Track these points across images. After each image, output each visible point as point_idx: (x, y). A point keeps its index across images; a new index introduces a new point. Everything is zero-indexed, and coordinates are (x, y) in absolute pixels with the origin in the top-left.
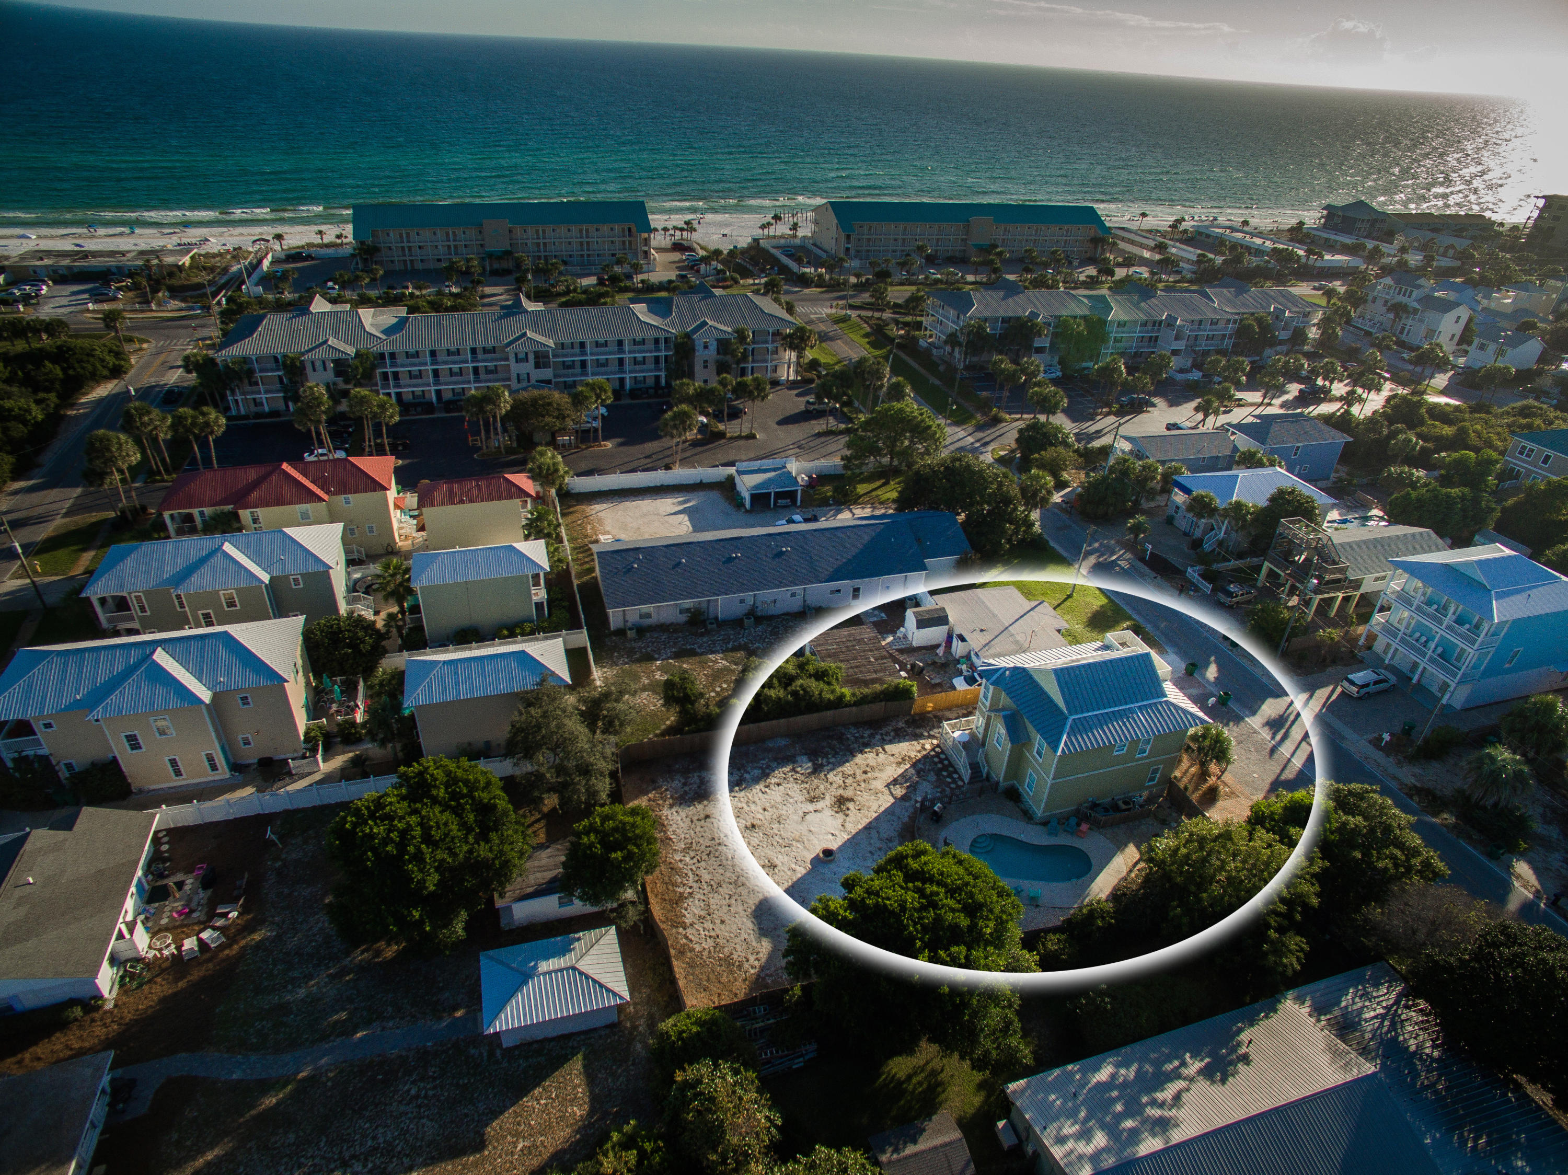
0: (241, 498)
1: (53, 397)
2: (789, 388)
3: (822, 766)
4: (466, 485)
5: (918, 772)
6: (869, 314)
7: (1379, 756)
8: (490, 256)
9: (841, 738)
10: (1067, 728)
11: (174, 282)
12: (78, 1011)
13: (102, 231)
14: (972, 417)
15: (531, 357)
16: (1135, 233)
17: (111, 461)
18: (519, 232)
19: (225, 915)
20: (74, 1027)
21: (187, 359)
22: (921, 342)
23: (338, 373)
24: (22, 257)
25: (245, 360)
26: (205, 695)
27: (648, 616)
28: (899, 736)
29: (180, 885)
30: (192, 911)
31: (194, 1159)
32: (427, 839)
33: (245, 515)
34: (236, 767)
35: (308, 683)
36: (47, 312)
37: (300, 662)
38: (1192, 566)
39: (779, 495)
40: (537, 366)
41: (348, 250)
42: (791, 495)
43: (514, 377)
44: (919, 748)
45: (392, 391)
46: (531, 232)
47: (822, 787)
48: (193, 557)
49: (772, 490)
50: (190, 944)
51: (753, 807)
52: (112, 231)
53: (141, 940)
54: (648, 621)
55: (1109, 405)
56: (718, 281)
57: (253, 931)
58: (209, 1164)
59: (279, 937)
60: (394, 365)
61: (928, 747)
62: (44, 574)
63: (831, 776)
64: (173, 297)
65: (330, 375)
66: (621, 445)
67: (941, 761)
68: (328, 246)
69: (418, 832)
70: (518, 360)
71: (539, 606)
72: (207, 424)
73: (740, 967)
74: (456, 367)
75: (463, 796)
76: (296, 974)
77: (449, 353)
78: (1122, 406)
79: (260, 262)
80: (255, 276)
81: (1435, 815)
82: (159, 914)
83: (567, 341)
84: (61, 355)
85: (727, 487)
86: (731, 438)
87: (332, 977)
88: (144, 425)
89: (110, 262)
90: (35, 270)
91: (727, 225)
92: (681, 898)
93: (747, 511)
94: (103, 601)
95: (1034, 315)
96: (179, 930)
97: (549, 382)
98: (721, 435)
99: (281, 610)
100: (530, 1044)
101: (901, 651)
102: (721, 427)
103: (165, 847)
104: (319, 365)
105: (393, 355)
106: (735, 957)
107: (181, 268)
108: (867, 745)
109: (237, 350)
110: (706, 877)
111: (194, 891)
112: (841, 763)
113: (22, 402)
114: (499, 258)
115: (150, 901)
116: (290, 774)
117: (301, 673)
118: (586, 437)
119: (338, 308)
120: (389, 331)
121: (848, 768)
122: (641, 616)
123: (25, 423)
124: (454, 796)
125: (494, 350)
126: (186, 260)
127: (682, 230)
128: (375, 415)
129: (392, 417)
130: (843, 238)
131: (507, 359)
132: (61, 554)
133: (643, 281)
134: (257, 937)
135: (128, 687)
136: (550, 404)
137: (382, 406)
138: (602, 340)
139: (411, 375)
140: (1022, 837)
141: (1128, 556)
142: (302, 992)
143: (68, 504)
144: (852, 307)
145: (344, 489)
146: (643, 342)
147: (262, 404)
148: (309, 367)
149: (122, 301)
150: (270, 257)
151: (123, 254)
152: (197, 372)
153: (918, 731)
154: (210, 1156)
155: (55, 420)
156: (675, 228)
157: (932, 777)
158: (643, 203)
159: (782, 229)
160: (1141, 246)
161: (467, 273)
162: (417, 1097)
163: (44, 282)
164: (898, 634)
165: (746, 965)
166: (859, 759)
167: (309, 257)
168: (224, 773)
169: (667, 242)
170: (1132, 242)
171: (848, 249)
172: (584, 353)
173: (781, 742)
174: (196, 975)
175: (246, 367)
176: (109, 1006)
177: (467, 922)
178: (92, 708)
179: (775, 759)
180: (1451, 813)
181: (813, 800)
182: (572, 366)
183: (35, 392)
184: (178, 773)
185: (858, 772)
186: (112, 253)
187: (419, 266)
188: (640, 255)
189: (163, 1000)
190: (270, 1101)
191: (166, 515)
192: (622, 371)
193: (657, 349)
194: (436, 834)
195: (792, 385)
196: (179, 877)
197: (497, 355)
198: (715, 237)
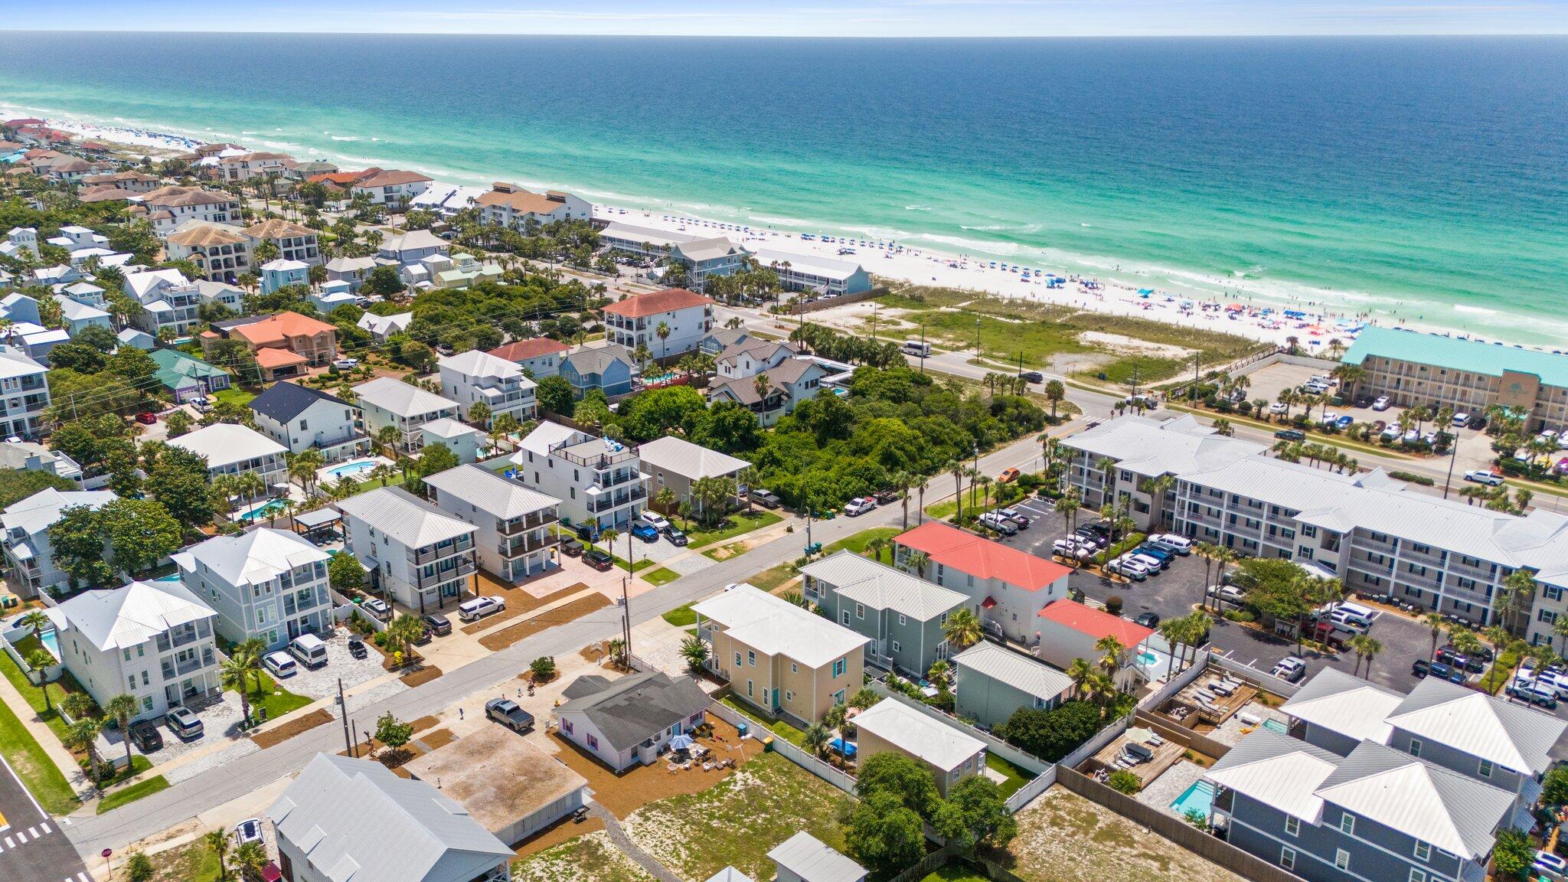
15: (1320, 534)
34: (779, 709)
94: (808, 577)
168: (769, 708)
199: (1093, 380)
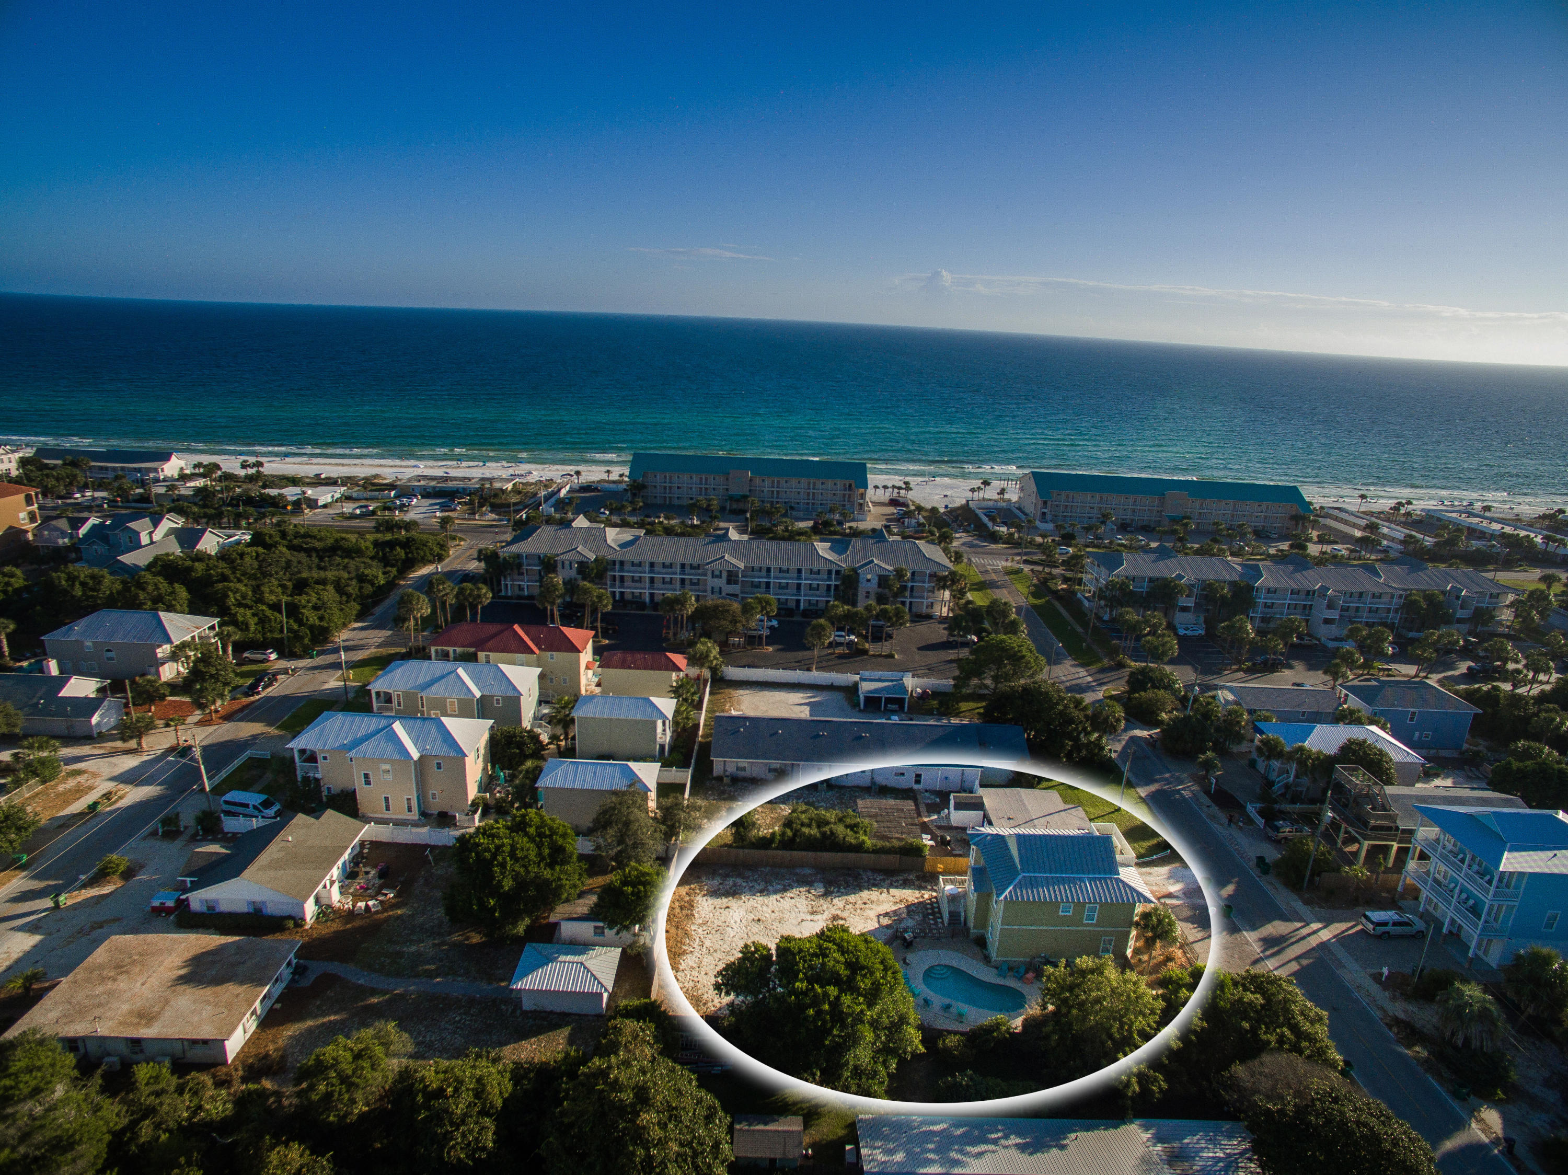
0: (481, 645)
1: (394, 571)
2: (940, 623)
3: (832, 892)
4: (638, 656)
5: (909, 913)
6: (1040, 568)
7: (1375, 989)
8: (731, 498)
9: (857, 877)
10: (1016, 881)
11: (497, 501)
12: (291, 924)
13: (465, 464)
14: (1099, 660)
15: (724, 575)
16: (1351, 513)
17: (411, 610)
18: (758, 481)
19: (386, 895)
20: (287, 932)
21: (480, 551)
22: (1079, 595)
23: (580, 572)
24: (409, 480)
25: (519, 556)
26: (415, 755)
27: (744, 769)
28: (906, 884)
29: (367, 873)
30: (368, 889)
31: (324, 1017)
32: (513, 855)
33: (481, 655)
34: (424, 814)
35: (485, 769)
36: (411, 516)
37: (482, 751)
38: (1251, 802)
39: (889, 700)
40: (729, 582)
41: (624, 486)
42: (900, 702)
43: (709, 589)
44: (918, 895)
45: (617, 590)
46: (768, 481)
47: (825, 907)
48: (438, 674)
49: (884, 695)
50: (362, 904)
51: (765, 908)
52: (471, 464)
53: (335, 896)
54: (741, 774)
55: (1239, 662)
56: (917, 532)
57: (399, 908)
58: (330, 1022)
59: (413, 915)
60: (622, 570)
61: (926, 896)
62: (353, 680)
63: (836, 901)
64: (491, 512)
65: (573, 573)
66: (779, 650)
67: (933, 908)
68: (614, 482)
69: (507, 849)
70: (713, 576)
71: (662, 747)
72: (479, 596)
73: (705, 1004)
74: (667, 577)
75: (546, 837)
76: (415, 938)
77: (664, 566)
78: (1254, 665)
79: (559, 490)
80: (553, 500)
81: (1409, 1047)
82: (349, 886)
83: (756, 566)
84: (407, 544)
85: (852, 690)
86: (873, 656)
87: (434, 945)
88: (439, 591)
89: (460, 484)
90: (413, 488)
91: (951, 487)
92: (684, 953)
93: (860, 711)
94: (378, 694)
95: (1180, 577)
96: (357, 897)
97: (736, 596)
98: (865, 652)
99: (482, 715)
100: (540, 1012)
101: (940, 827)
102: (867, 646)
103: (366, 851)
104: (567, 563)
105: (622, 563)
106: (705, 997)
107: (503, 491)
108: (875, 885)
109: (514, 549)
110: (708, 943)
111: (374, 878)
112: (847, 894)
113: (374, 571)
114: (738, 501)
115: (347, 878)
116: (455, 825)
117: (481, 758)
118: (753, 641)
119: (595, 525)
120: (624, 546)
121: (852, 898)
122: (738, 769)
123: (372, 584)
124: (541, 835)
125: (698, 567)
126: (509, 486)
127: (900, 488)
128: (594, 603)
129: (606, 606)
130: (1040, 503)
131: (705, 575)
132: (367, 670)
133: (850, 528)
134: (399, 912)
135: (373, 742)
136: (728, 611)
137: (600, 597)
138: (784, 567)
139: (633, 580)
140: (975, 973)
141: (1196, 788)
142: (414, 948)
143: (381, 640)
144: (1026, 562)
145: (550, 648)
146: (819, 572)
147: (523, 589)
148: (560, 565)
149: (458, 512)
150: (568, 488)
151: (470, 479)
152: (486, 563)
153: (923, 884)
154: (332, 1018)
155: (391, 585)
156: (894, 487)
157: (919, 918)
158: (864, 466)
159: (991, 493)
160: (1354, 526)
161: (708, 510)
162: (459, 1022)
163: (416, 496)
164: (942, 814)
165: (710, 1004)
166: (865, 894)
167: (596, 489)
168: (415, 815)
169: (885, 496)
170: (1345, 522)
171: (1044, 514)
172: (768, 576)
173: (808, 871)
174: (357, 923)
175: (517, 561)
176: (307, 927)
177: (528, 927)
178: (350, 750)
179: (798, 881)
180: (1425, 1047)
181: (813, 913)
182: (758, 585)
183: (385, 567)
184: (388, 808)
185: (860, 902)
186: (463, 479)
187: (676, 502)
188: (856, 506)
189: (337, 932)
190: (375, 1000)
191: (433, 649)
192: (798, 594)
193: (830, 579)
194: (519, 854)
195: (943, 620)
196: (368, 869)
197: (701, 571)
198: (936, 497)
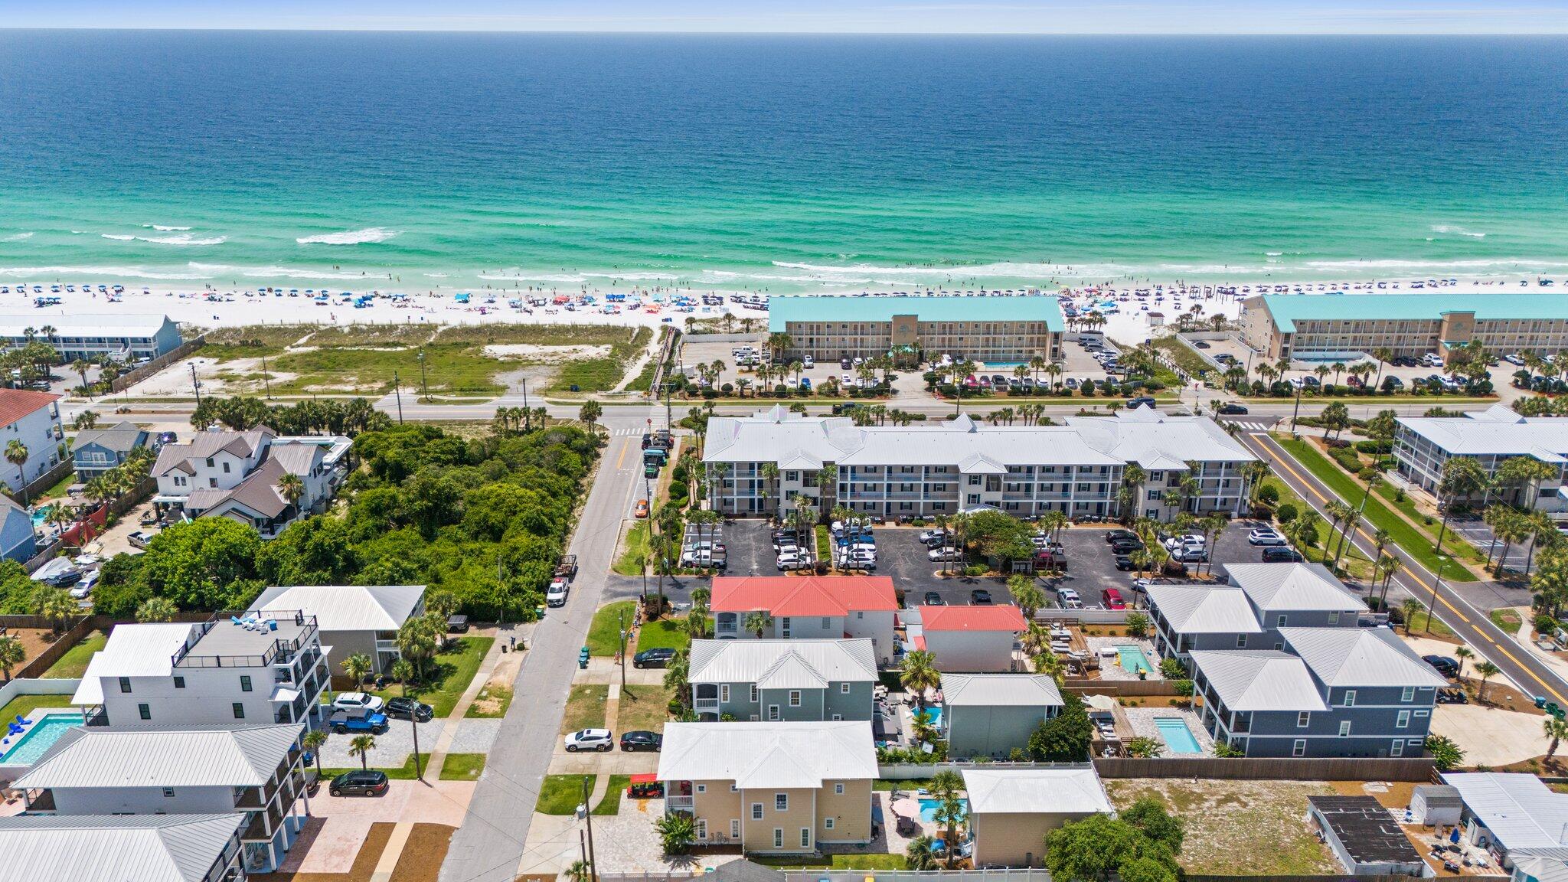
6: (1321, 433)
15: (984, 480)
18: (926, 327)
23: (807, 482)
34: (818, 845)
40: (988, 488)
43: (963, 496)
45: (848, 501)
46: (938, 327)
65: (799, 484)
70: (971, 482)
74: (907, 483)
94: (700, 687)
97: (997, 504)
98: (1180, 575)
104: (793, 473)
105: (853, 469)
125: (945, 469)
127: (1090, 321)
131: (957, 479)
138: (1049, 466)
139: (866, 488)
144: (1299, 424)
147: (732, 504)
148: (783, 476)
168: (811, 848)
171: (1285, 349)
184: (779, 843)
187: (824, 357)
188: (1049, 352)
197: (948, 475)
199: (569, 393)
